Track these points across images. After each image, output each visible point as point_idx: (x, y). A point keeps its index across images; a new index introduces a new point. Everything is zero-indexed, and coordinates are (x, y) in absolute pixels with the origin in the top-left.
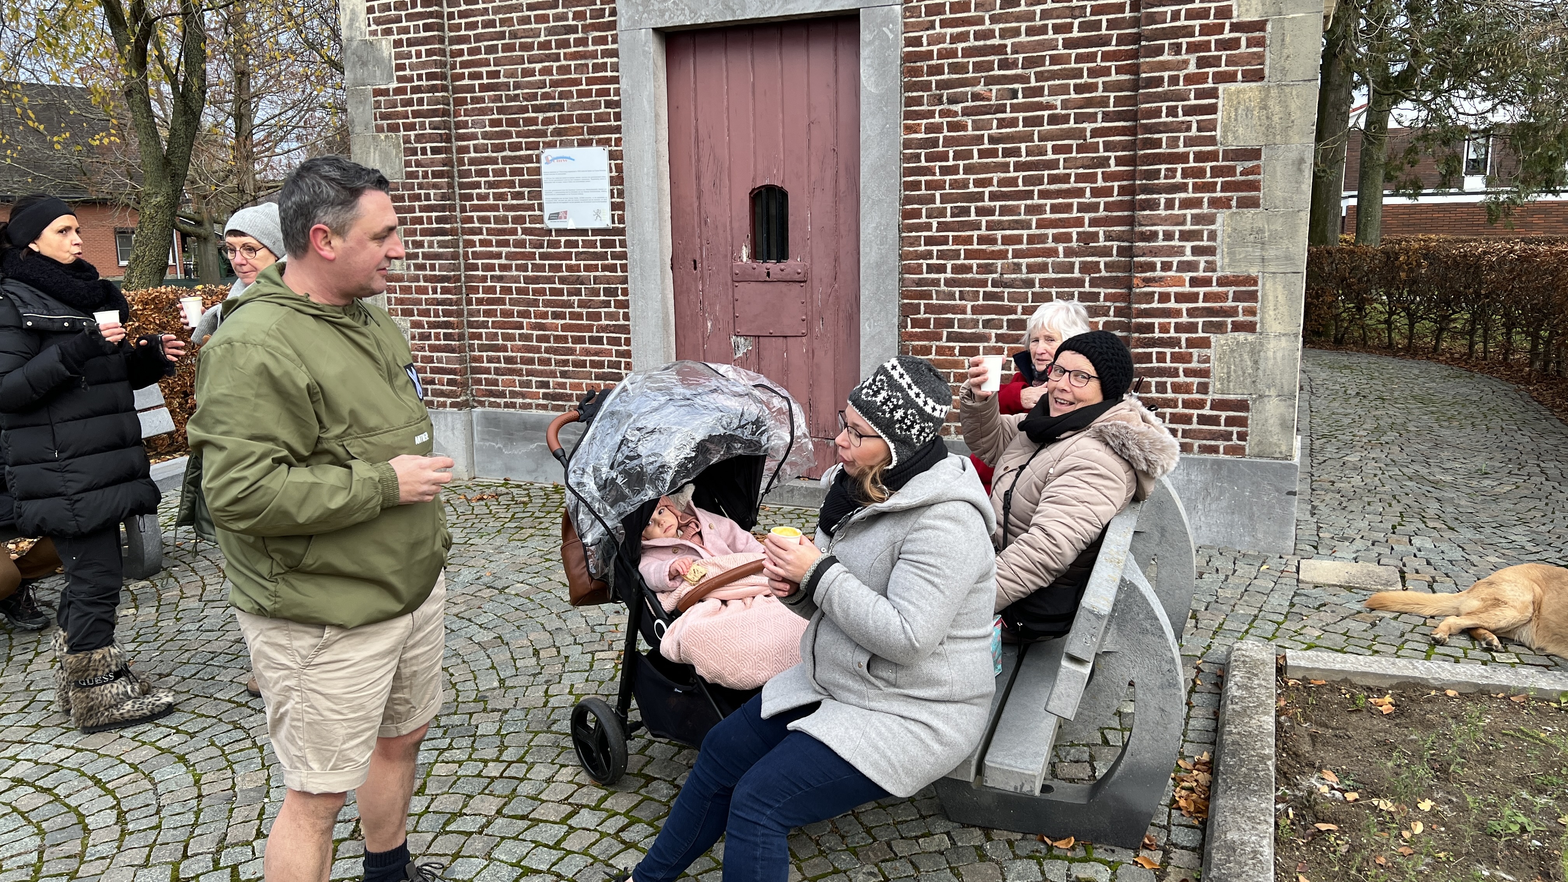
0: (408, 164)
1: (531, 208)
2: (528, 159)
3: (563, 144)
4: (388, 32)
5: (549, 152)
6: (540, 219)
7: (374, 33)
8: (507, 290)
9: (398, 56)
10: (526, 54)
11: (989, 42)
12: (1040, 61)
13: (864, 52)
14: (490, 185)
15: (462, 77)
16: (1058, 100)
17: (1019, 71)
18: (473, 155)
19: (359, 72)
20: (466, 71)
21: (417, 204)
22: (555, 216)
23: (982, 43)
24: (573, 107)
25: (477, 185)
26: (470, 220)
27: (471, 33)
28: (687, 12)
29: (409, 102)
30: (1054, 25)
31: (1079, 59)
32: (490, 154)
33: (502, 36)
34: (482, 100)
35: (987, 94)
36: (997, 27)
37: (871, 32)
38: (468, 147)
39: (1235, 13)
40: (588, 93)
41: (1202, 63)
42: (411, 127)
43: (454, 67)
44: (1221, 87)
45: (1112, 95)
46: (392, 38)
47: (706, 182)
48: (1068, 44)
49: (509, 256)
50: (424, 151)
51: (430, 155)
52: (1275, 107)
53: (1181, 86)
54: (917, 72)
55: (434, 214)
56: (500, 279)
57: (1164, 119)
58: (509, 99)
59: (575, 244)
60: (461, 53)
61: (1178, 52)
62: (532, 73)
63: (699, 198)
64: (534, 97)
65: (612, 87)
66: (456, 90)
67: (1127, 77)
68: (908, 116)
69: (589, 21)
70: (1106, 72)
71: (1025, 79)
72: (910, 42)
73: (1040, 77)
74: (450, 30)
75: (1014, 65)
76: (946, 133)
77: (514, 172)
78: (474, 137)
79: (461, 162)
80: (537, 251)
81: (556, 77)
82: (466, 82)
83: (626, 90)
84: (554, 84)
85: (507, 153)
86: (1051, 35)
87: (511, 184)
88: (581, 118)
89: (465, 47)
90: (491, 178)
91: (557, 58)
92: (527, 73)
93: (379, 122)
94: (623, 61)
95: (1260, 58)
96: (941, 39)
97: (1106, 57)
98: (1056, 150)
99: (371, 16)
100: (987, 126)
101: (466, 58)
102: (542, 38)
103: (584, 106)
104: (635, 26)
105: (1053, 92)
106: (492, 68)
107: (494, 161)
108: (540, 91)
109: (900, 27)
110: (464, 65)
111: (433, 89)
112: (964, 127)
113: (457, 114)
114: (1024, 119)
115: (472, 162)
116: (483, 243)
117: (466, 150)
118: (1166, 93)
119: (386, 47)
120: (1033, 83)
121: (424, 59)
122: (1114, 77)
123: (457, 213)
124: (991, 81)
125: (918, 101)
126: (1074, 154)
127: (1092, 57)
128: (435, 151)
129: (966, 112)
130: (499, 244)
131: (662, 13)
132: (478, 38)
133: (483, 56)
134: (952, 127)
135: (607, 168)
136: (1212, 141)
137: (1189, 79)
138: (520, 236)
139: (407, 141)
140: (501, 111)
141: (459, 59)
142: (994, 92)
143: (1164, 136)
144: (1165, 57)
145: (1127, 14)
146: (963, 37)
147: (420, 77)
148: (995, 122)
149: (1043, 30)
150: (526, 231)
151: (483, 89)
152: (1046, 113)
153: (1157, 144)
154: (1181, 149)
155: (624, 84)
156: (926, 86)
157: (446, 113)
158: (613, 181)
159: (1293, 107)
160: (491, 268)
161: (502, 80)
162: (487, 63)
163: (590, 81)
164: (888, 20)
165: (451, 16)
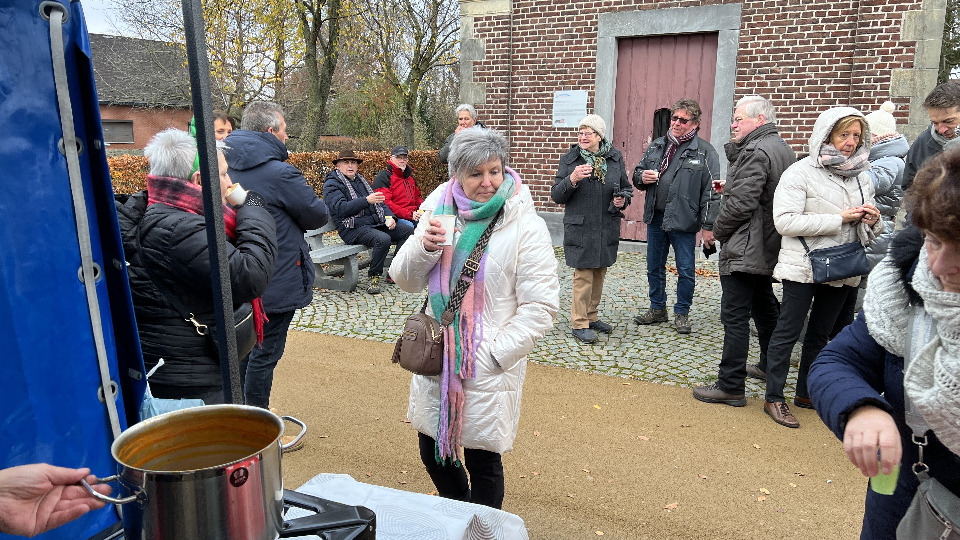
0: (488, 97)
1: (546, 118)
2: (547, 95)
3: (565, 89)
4: (484, 36)
5: (558, 92)
6: (550, 123)
7: (477, 36)
8: (530, 156)
9: (488, 47)
10: (550, 47)
11: (781, 47)
12: (806, 56)
13: (720, 50)
14: (527, 107)
15: (517, 57)
16: (813, 74)
17: (795, 60)
18: (519, 93)
19: (468, 54)
20: (520, 54)
21: (491, 115)
22: (558, 122)
23: (777, 47)
24: (571, 72)
25: (520, 107)
26: (515, 123)
27: (524, 37)
28: (633, 30)
29: (492, 68)
30: (813, 40)
31: (825, 56)
32: (528, 93)
33: (539, 38)
34: (527, 68)
35: (778, 70)
36: (785, 41)
37: (723, 41)
38: (517, 89)
39: (901, 38)
40: (580, 66)
41: (884, 59)
42: (492, 80)
43: (514, 52)
44: (892, 70)
45: (839, 72)
46: (485, 38)
47: (633, 107)
48: (819, 49)
49: (533, 140)
50: (497, 91)
51: (499, 93)
52: (917, 79)
53: (874, 69)
54: (745, 59)
55: (499, 120)
56: (527, 150)
57: (864, 84)
58: (540, 67)
59: (567, 135)
60: (518, 46)
61: (873, 54)
62: (553, 56)
63: (628, 114)
64: (553, 67)
65: (592, 63)
66: (513, 63)
67: (847, 64)
68: (738, 79)
69: (583, 33)
70: (837, 62)
71: (797, 64)
72: (742, 46)
73: (804, 63)
74: (513, 35)
75: (793, 57)
76: (757, 87)
77: (539, 101)
78: (521, 84)
79: (513, 96)
80: (547, 138)
81: (564, 58)
82: (519, 59)
83: (599, 65)
84: (563, 61)
85: (537, 92)
86: (811, 44)
87: (538, 107)
88: (575, 77)
89: (520, 43)
90: (527, 104)
91: (566, 49)
92: (550, 56)
93: (475, 77)
94: (598, 52)
95: (912, 58)
96: (757, 45)
97: (837, 55)
98: (810, 96)
99: (476, 28)
100: (777, 84)
101: (520, 48)
102: (559, 40)
103: (577, 71)
104: (607, 35)
105: (811, 70)
106: (533, 53)
107: (530, 96)
108: (556, 64)
109: (737, 39)
110: (519, 51)
111: (504, 62)
112: (766, 85)
113: (513, 74)
114: (796, 82)
115: (519, 96)
116: (520, 134)
117: (516, 90)
118: (866, 72)
119: (482, 43)
120: (801, 66)
121: (501, 48)
122: (841, 64)
123: (509, 120)
124: (780, 64)
125: (744, 73)
126: (819, 98)
127: (831, 55)
128: (502, 91)
129: (767, 78)
130: (529, 134)
131: (621, 30)
132: (527, 39)
133: (529, 48)
134: (760, 84)
135: (586, 100)
136: (887, 94)
137: (878, 66)
138: (539, 130)
139: (489, 86)
140: (535, 73)
141: (516, 49)
142: (781, 70)
143: (864, 91)
144: (867, 56)
145: (849, 36)
146: (769, 44)
147: (498, 57)
148: (781, 83)
149: (808, 42)
150: (542, 128)
151: (527, 62)
152: (806, 79)
153: (861, 94)
154: (872, 97)
155: (598, 62)
156: (749, 66)
157: (508, 74)
158: (588, 106)
159: (926, 80)
160: (524, 145)
161: (537, 59)
162: (530, 51)
163: (581, 60)
164: (732, 36)
165: (514, 29)
